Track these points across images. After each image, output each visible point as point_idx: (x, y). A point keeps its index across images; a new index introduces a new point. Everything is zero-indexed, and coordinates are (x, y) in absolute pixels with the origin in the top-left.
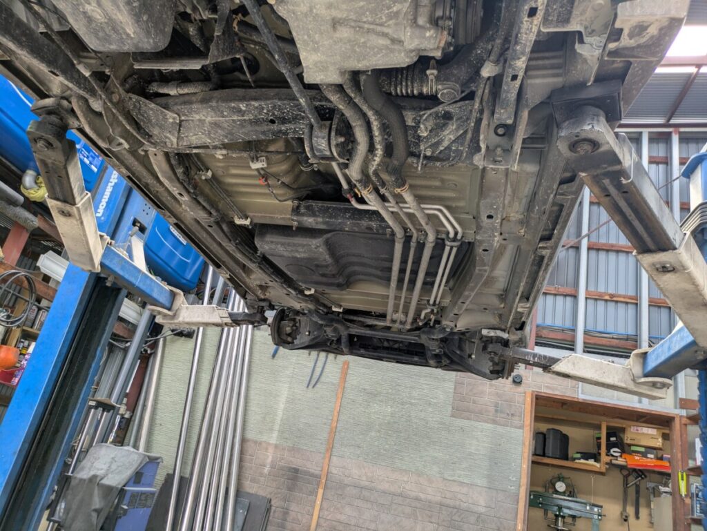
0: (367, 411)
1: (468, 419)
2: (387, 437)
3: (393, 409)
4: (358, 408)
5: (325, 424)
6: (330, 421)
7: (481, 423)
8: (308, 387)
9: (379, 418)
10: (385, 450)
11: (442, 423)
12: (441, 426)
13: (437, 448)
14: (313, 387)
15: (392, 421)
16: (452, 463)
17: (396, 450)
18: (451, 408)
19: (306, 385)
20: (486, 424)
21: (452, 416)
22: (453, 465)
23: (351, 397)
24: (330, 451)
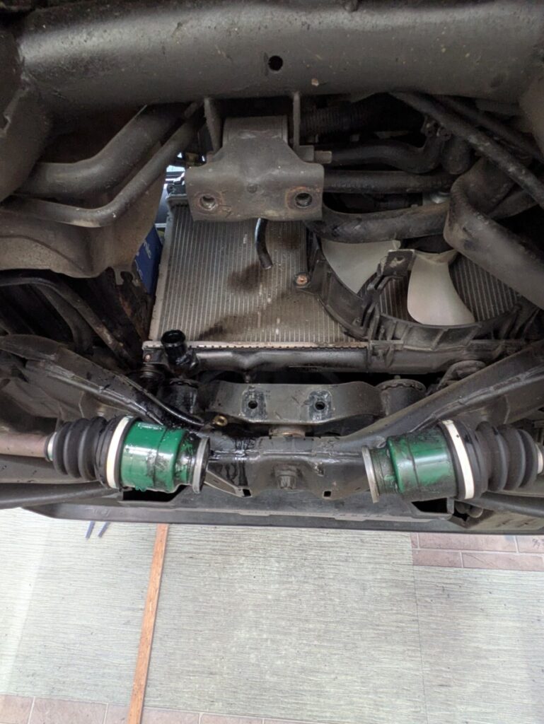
0: (224, 576)
1: (453, 565)
2: (279, 637)
3: (283, 564)
4: (203, 572)
5: (128, 623)
6: (140, 614)
7: (483, 572)
8: (88, 535)
9: (253, 591)
10: (275, 673)
11: (396, 584)
12: (397, 591)
13: (399, 648)
14: (101, 535)
15: (283, 593)
16: (442, 685)
17: (303, 670)
18: (410, 546)
19: (85, 533)
20: (494, 572)
21: (417, 563)
22: (444, 689)
23: (186, 549)
24: (140, 696)
